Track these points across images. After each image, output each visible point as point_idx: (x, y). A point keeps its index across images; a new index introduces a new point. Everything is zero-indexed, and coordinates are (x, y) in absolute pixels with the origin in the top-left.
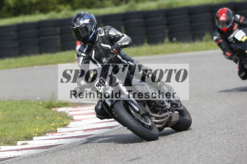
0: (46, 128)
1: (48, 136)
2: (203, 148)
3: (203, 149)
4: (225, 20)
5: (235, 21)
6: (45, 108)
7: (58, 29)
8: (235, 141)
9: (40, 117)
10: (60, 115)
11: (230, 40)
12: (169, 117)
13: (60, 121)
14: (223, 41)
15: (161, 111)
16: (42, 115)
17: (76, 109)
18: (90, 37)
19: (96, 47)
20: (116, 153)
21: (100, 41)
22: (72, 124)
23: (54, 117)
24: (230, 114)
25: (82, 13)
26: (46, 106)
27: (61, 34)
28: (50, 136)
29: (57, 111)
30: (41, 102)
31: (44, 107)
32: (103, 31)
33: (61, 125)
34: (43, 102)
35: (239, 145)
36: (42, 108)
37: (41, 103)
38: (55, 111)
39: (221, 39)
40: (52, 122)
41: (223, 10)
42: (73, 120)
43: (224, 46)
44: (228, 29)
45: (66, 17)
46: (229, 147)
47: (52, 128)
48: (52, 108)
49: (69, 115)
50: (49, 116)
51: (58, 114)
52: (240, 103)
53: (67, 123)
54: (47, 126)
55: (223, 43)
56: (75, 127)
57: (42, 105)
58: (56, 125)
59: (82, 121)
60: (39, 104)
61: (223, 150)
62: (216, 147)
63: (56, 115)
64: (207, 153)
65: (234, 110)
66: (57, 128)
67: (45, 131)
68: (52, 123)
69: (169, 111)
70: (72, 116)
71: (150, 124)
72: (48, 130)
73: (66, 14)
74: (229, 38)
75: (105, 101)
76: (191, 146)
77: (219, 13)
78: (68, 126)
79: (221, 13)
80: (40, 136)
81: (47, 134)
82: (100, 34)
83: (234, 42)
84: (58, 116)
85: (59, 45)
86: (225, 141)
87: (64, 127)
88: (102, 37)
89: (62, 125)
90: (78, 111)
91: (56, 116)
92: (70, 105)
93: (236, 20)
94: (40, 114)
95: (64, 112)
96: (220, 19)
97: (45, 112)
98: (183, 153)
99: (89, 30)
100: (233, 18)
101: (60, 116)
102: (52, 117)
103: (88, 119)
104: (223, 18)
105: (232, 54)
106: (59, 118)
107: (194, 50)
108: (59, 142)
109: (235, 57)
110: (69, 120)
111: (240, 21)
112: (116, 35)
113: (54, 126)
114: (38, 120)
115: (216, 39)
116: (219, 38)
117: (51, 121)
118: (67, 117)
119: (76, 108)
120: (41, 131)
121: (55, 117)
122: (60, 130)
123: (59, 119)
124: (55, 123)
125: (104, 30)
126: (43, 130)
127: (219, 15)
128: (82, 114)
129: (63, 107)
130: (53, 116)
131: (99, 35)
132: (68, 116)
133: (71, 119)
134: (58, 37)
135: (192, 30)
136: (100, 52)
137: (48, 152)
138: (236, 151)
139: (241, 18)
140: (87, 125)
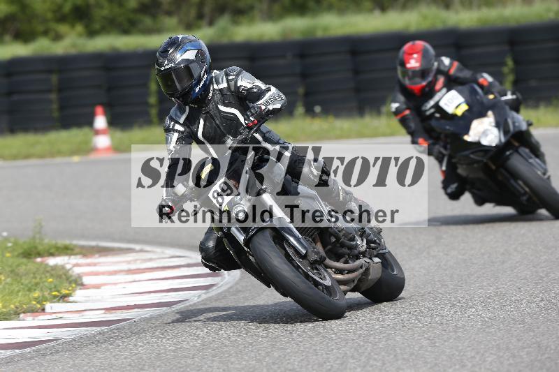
0: (20, 301)
1: (24, 320)
2: (376, 357)
3: (375, 360)
4: (417, 69)
5: (439, 72)
6: (18, 256)
7: (54, 78)
8: (446, 343)
9: (8, 277)
10: (53, 272)
11: (426, 111)
12: (364, 269)
13: (53, 286)
14: (411, 114)
15: (349, 255)
16: (12, 271)
17: (89, 260)
18: (197, 90)
19: (208, 112)
20: (179, 363)
21: (216, 99)
22: (79, 294)
23: (38, 277)
24: (439, 281)
25: (180, 37)
26: (21, 251)
27: (60, 90)
28: (29, 320)
29: (47, 265)
30: (10, 242)
31: (16, 253)
32: (225, 78)
33: (55, 297)
34: (15, 244)
35: (457, 354)
36: (13, 257)
37: (10, 245)
38: (41, 263)
39: (407, 109)
40: (34, 287)
41: (413, 45)
42: (83, 286)
43: (412, 125)
44: (424, 88)
45: (73, 51)
46: (433, 356)
47: (34, 303)
48: (36, 257)
49: (74, 274)
50: (27, 274)
51: (48, 272)
52: (460, 257)
53: (67, 292)
54: (23, 299)
55: (411, 117)
56: (86, 301)
57: (12, 250)
58: (43, 296)
59: (103, 288)
60: (7, 248)
61: (421, 362)
62: (405, 356)
63: (43, 273)
64: (384, 368)
65: (447, 272)
66: (44, 303)
67: (17, 308)
68: (35, 290)
69: (364, 256)
70: (80, 276)
71: (328, 282)
72: (24, 306)
73: (74, 46)
74: (424, 108)
75: (229, 229)
76: (348, 352)
77: (405, 53)
78: (71, 299)
79: (411, 52)
80: (7, 319)
81: (22, 316)
82: (218, 83)
83: (437, 115)
84: (48, 275)
85: (56, 114)
86: (425, 343)
87: (61, 301)
88: (221, 90)
89: (57, 296)
90: (95, 265)
91: (43, 276)
92: (77, 250)
93: (442, 68)
94: (8, 269)
95: (63, 267)
96: (408, 66)
97: (18, 265)
98: (329, 367)
99: (196, 75)
100: (436, 64)
101: (52, 276)
102: (35, 278)
103: (115, 284)
104: (413, 63)
105: (431, 141)
106: (51, 280)
107: (360, 135)
108: (47, 335)
109: (438, 148)
110: (74, 285)
111: (449, 70)
112: (252, 88)
113: (39, 297)
114: (3, 283)
115: (397, 108)
116: (404, 107)
117: (32, 285)
118: (67, 279)
119: (91, 257)
120: (8, 309)
121: (41, 278)
122: (51, 308)
123: (51, 282)
124: (42, 290)
125: (227, 75)
126: (12, 306)
127: (406, 57)
128: (103, 273)
129: (59, 255)
130: (37, 275)
131: (216, 87)
132: (71, 276)
133: (78, 283)
134: (53, 96)
135: (358, 90)
136: (216, 123)
137: (22, 357)
138: (449, 365)
139: (451, 64)
140: (114, 297)
